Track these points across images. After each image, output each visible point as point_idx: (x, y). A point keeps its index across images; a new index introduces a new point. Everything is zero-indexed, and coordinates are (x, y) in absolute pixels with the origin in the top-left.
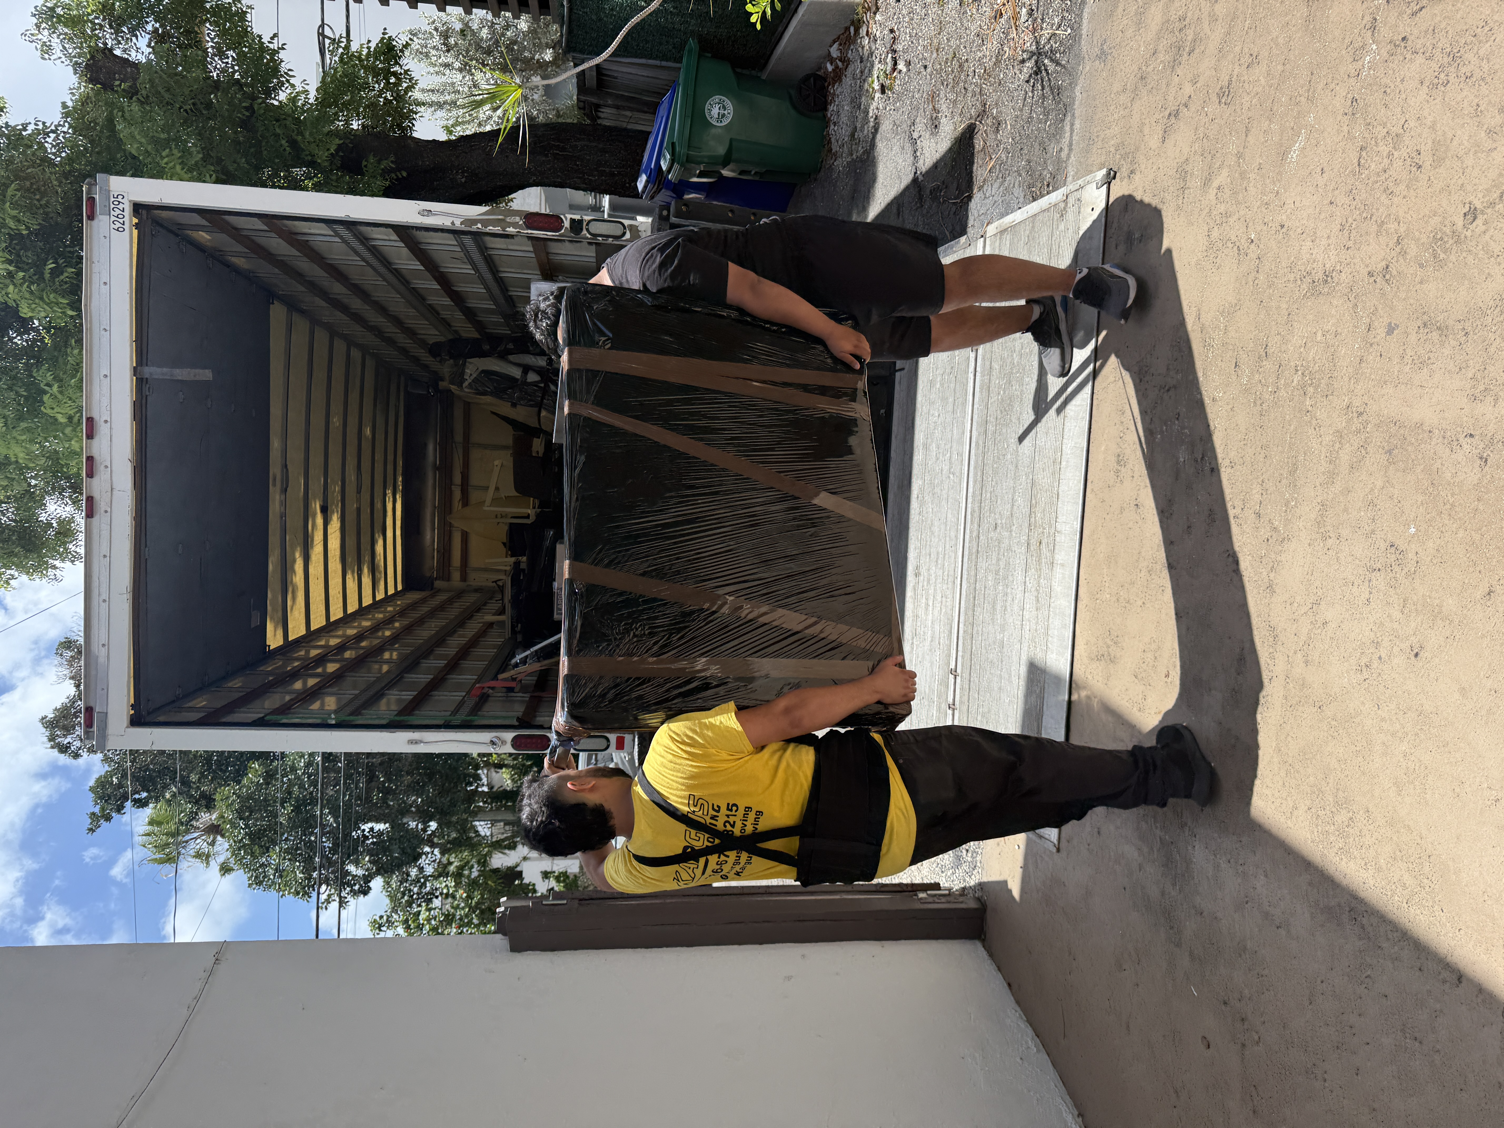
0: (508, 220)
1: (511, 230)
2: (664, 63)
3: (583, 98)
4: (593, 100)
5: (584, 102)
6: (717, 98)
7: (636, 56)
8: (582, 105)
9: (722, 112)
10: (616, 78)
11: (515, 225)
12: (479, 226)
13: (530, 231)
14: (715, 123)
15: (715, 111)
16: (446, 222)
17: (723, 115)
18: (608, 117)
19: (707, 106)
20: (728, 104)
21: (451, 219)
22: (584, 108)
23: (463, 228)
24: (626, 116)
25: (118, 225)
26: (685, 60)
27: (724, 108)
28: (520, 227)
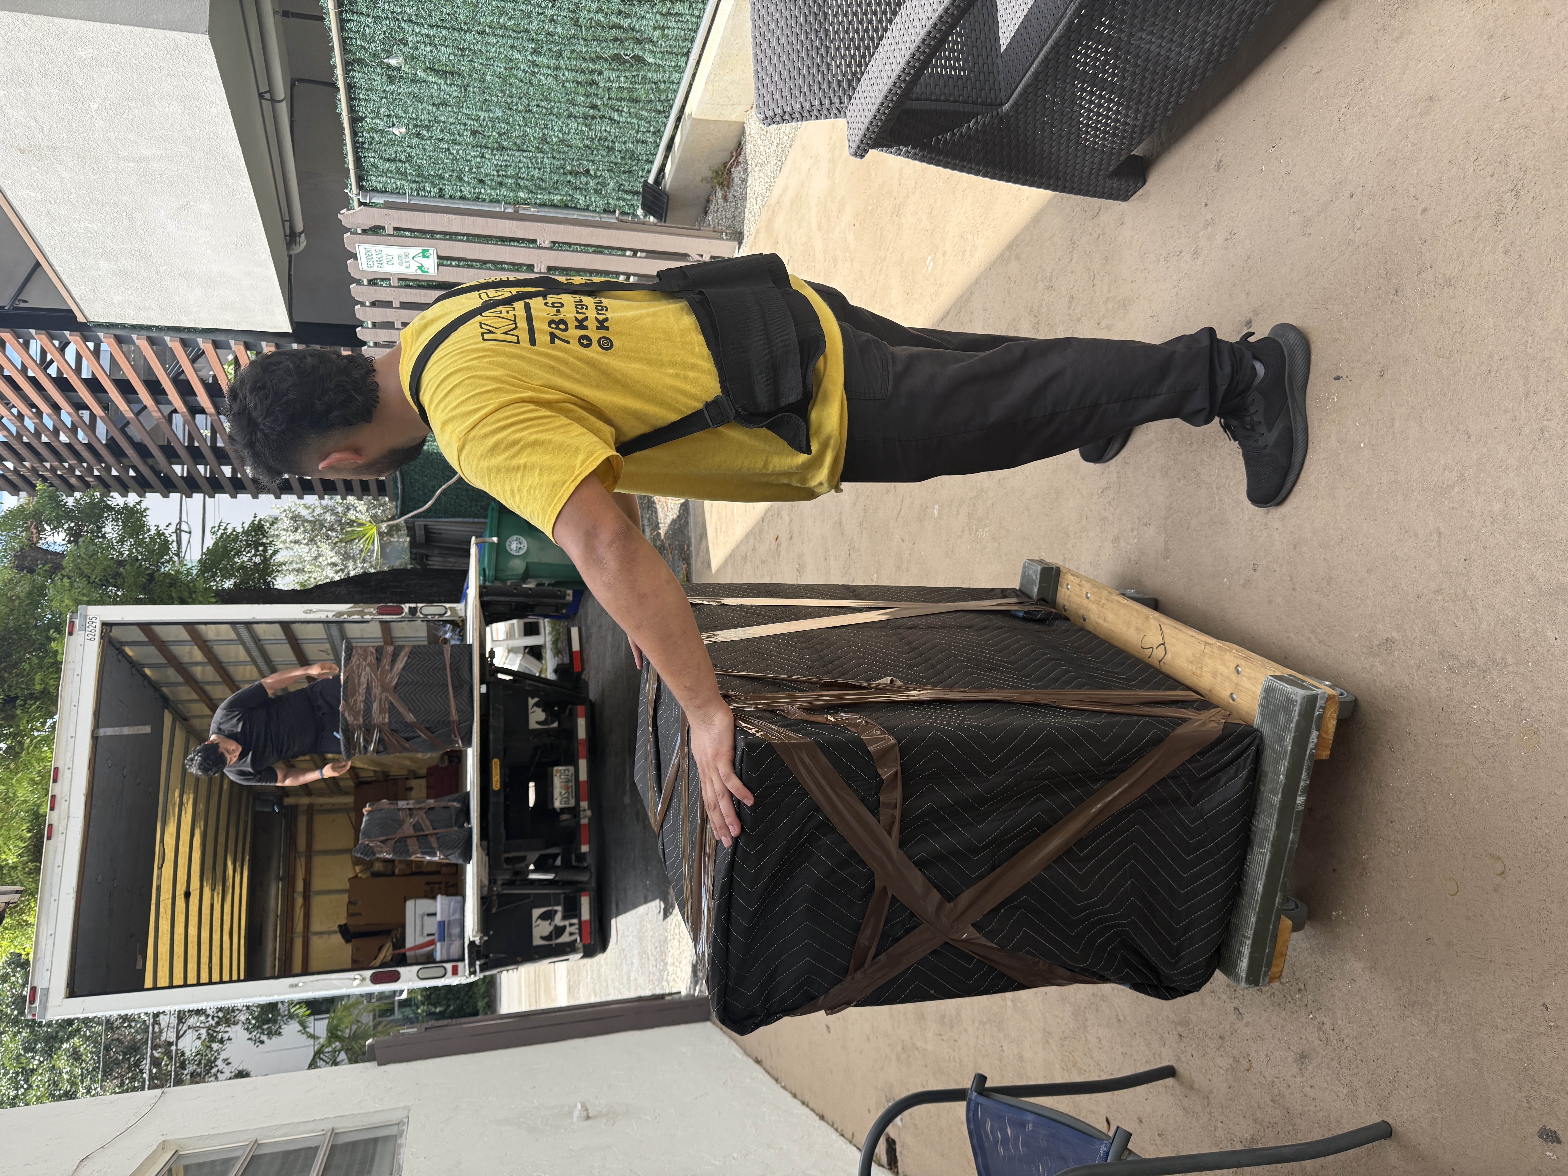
0: (366, 611)
1: (367, 617)
2: (476, 520)
3: (414, 551)
4: (423, 551)
5: (416, 554)
6: (514, 537)
7: (454, 517)
8: (414, 557)
9: (519, 546)
10: (440, 534)
11: (370, 613)
12: (346, 616)
13: (381, 617)
14: (514, 553)
15: (514, 546)
16: (322, 616)
17: (520, 548)
18: (436, 562)
19: (508, 543)
20: (522, 539)
21: (326, 613)
22: (415, 559)
23: (334, 619)
24: (451, 562)
25: (91, 636)
26: (489, 515)
27: (520, 543)
28: (374, 615)
